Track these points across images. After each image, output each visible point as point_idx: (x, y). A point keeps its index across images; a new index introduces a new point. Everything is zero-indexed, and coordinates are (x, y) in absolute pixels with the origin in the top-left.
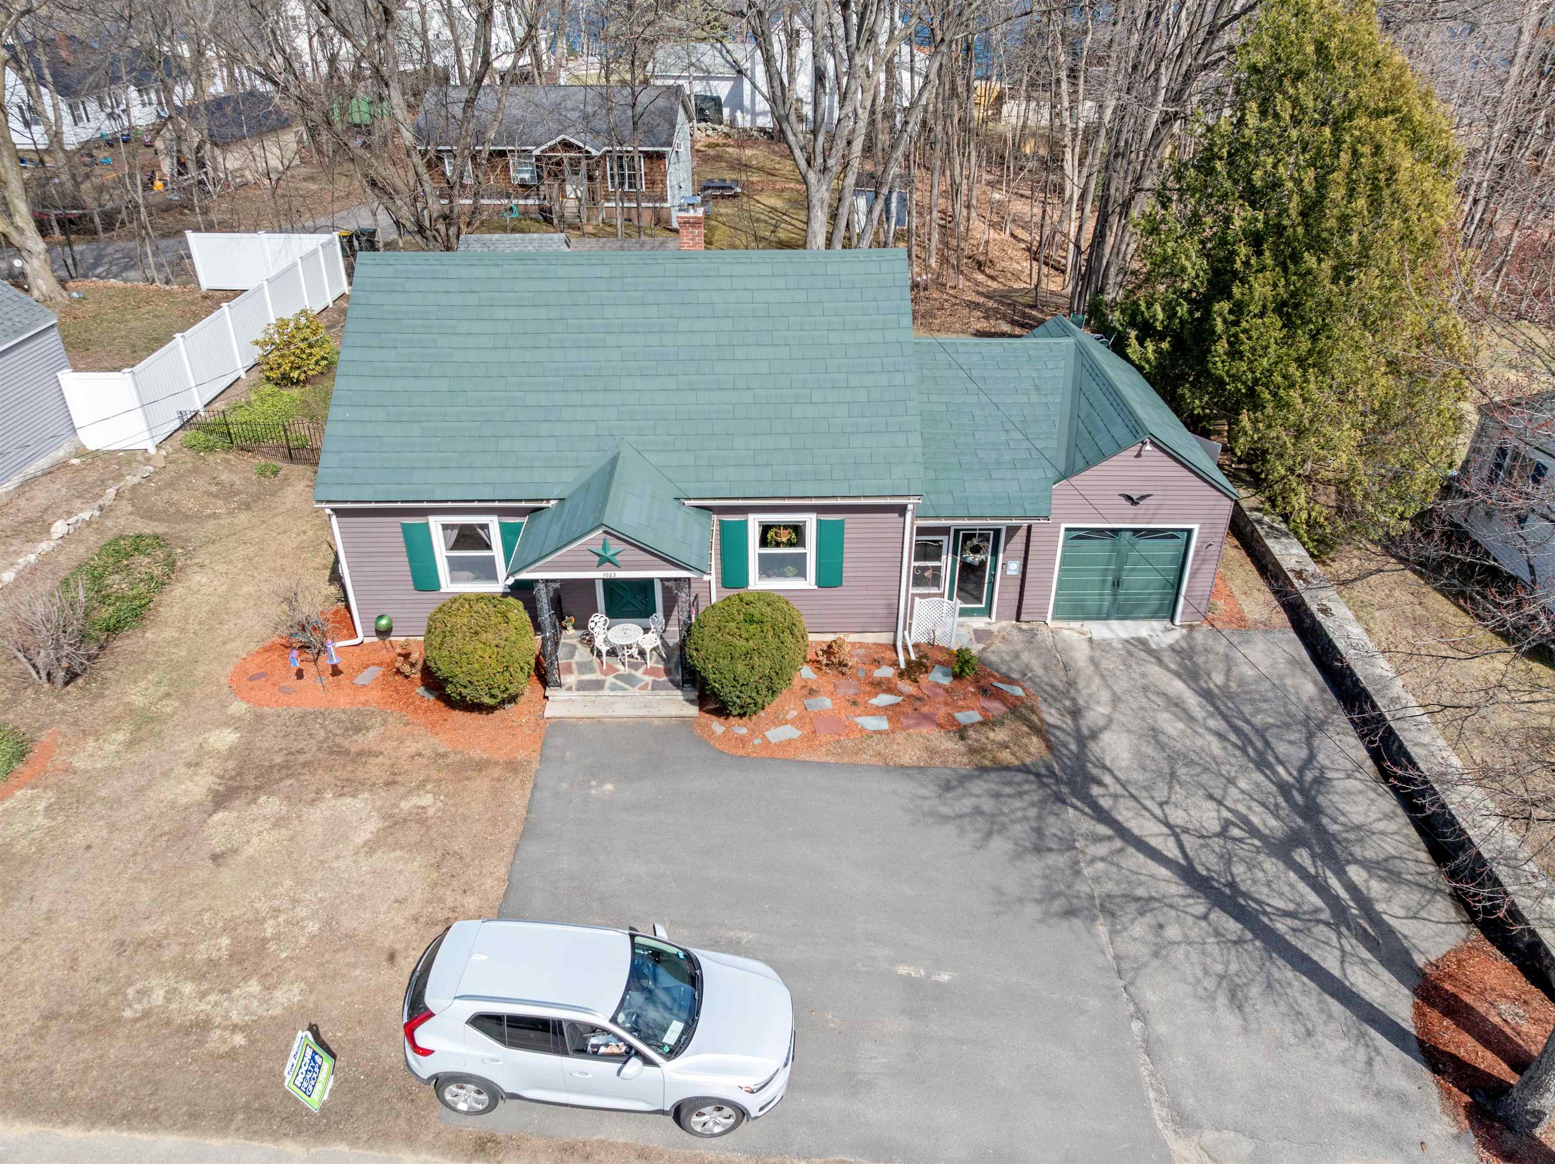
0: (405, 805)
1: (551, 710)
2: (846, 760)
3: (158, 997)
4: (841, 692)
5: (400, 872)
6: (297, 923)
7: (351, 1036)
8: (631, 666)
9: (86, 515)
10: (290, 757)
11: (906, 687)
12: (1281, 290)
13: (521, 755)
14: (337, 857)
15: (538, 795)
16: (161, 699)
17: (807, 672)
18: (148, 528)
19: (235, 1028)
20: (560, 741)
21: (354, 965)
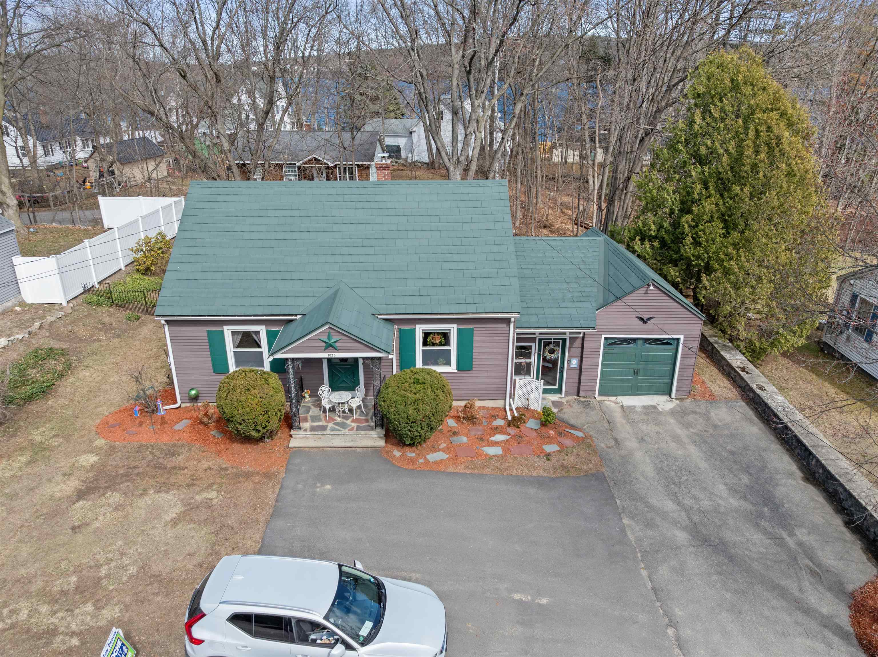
0: (199, 498)
1: (293, 443)
2: (476, 471)
3: (23, 615)
4: (473, 433)
5: (193, 537)
6: (124, 568)
7: (151, 639)
8: (343, 417)
9: (20, 337)
10: (130, 470)
11: (513, 431)
12: (721, 207)
13: (274, 470)
14: (153, 528)
15: (283, 492)
16: (52, 438)
17: (451, 422)
18: (57, 345)
19: (73, 634)
20: (297, 461)
21: (157, 594)
